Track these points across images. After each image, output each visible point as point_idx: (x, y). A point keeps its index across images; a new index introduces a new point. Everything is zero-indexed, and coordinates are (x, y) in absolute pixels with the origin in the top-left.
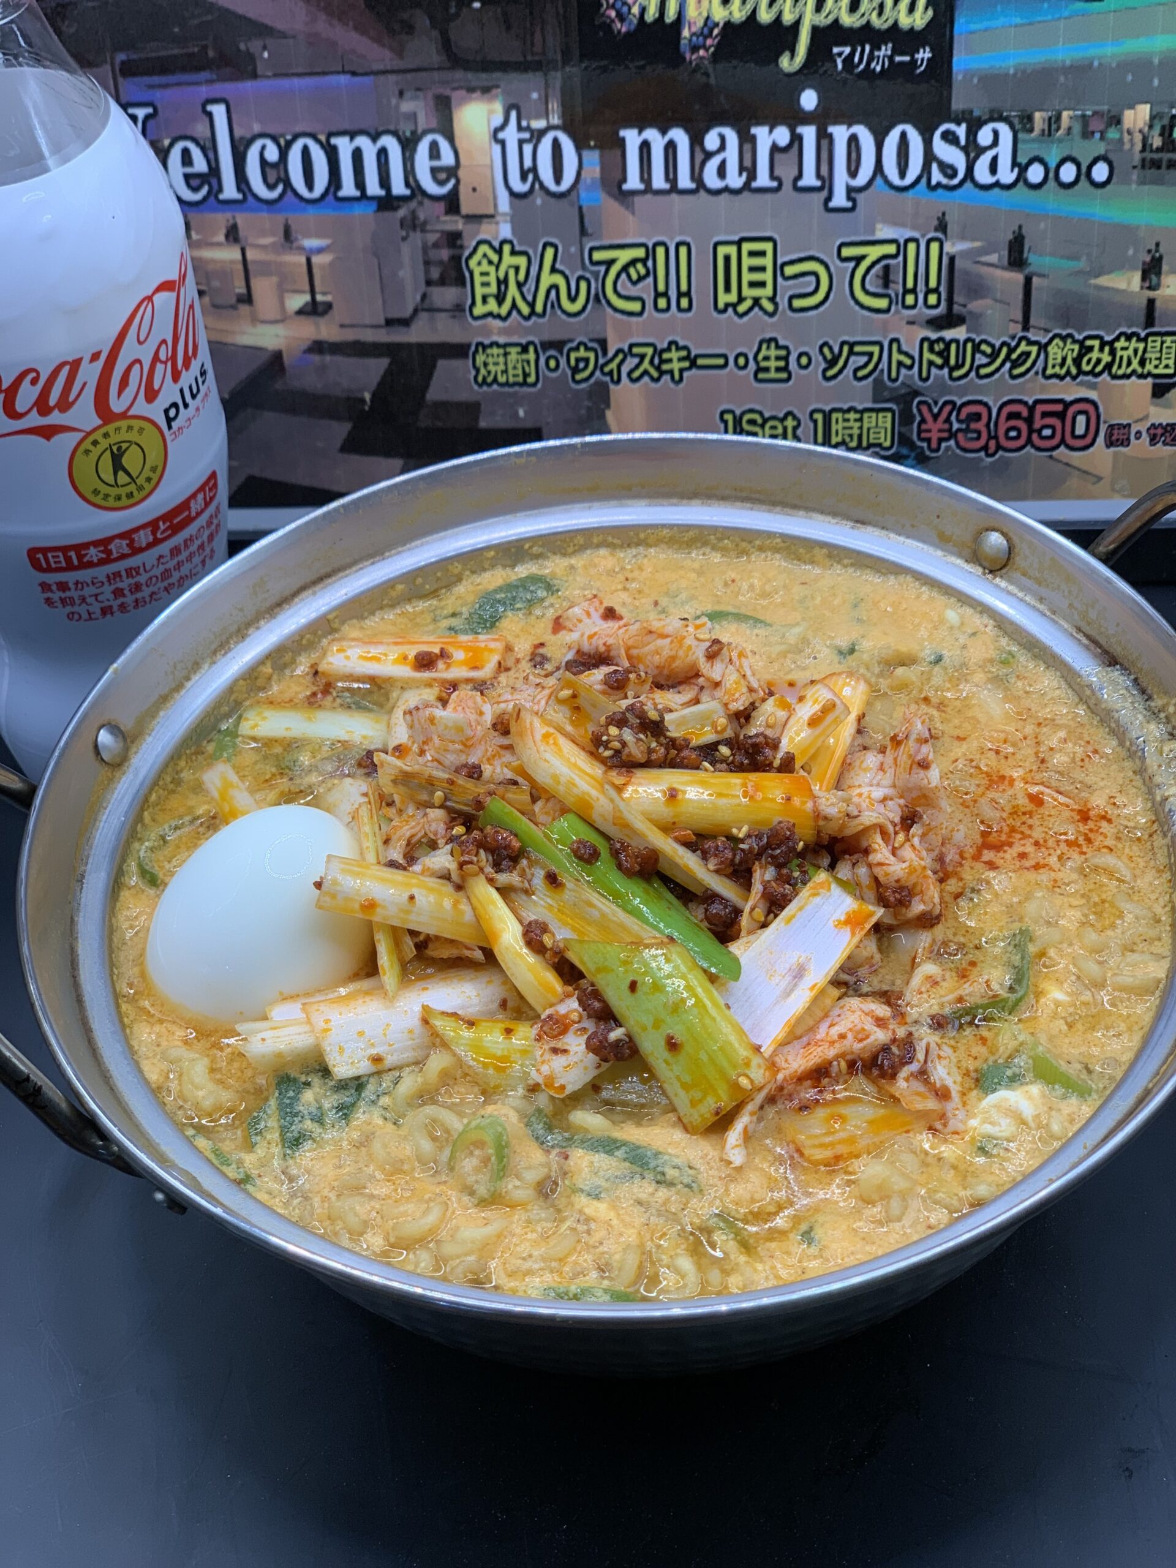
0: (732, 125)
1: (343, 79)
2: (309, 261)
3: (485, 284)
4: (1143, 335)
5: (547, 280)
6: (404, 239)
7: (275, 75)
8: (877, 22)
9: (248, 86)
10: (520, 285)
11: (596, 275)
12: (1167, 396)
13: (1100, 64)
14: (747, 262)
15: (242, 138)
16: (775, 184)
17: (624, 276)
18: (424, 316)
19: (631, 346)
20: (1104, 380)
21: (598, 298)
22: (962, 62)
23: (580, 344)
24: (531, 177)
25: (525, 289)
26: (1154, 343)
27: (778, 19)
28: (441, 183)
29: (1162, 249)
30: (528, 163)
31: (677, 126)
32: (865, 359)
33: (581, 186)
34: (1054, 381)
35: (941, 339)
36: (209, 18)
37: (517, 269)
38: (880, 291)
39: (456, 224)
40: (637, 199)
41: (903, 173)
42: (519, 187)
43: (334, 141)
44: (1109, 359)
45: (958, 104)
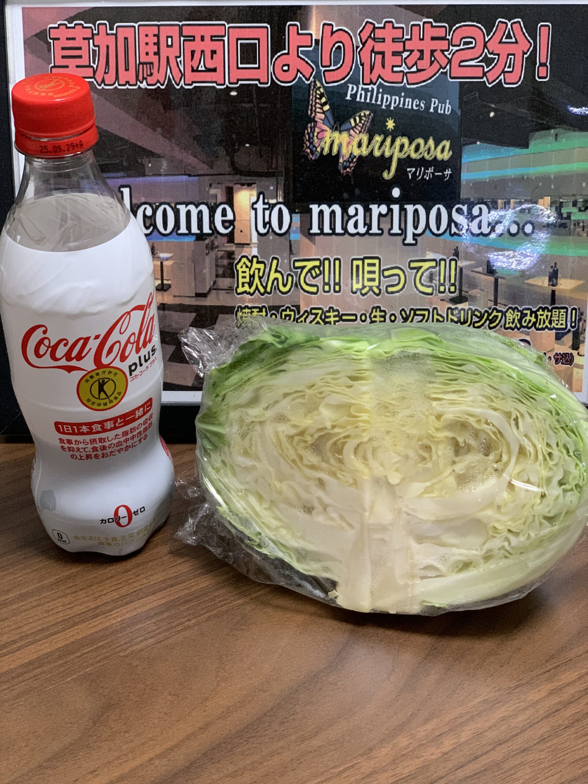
0: (361, 204)
1: (185, 178)
2: (162, 263)
3: (244, 277)
4: (550, 308)
5: (273, 275)
6: (207, 254)
7: (153, 175)
8: (427, 157)
9: (141, 179)
10: (260, 278)
11: (296, 273)
12: (563, 339)
13: (527, 178)
14: (367, 268)
15: (136, 204)
16: (380, 232)
17: (309, 274)
18: (214, 292)
19: (312, 309)
20: (533, 330)
21: (297, 285)
22: (465, 176)
23: (287, 307)
24: (268, 226)
25: (262, 280)
26: (556, 312)
27: (383, 155)
28: (226, 228)
29: (558, 267)
30: (267, 220)
31: (336, 204)
32: (421, 317)
33: (291, 231)
34: (509, 330)
35: (456, 308)
36: (125, 147)
37: (259, 270)
38: (429, 284)
39: (231, 247)
40: (317, 237)
41: (438, 229)
42: (262, 231)
43: (178, 206)
44: (535, 320)
45: (463, 195)
